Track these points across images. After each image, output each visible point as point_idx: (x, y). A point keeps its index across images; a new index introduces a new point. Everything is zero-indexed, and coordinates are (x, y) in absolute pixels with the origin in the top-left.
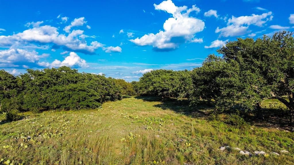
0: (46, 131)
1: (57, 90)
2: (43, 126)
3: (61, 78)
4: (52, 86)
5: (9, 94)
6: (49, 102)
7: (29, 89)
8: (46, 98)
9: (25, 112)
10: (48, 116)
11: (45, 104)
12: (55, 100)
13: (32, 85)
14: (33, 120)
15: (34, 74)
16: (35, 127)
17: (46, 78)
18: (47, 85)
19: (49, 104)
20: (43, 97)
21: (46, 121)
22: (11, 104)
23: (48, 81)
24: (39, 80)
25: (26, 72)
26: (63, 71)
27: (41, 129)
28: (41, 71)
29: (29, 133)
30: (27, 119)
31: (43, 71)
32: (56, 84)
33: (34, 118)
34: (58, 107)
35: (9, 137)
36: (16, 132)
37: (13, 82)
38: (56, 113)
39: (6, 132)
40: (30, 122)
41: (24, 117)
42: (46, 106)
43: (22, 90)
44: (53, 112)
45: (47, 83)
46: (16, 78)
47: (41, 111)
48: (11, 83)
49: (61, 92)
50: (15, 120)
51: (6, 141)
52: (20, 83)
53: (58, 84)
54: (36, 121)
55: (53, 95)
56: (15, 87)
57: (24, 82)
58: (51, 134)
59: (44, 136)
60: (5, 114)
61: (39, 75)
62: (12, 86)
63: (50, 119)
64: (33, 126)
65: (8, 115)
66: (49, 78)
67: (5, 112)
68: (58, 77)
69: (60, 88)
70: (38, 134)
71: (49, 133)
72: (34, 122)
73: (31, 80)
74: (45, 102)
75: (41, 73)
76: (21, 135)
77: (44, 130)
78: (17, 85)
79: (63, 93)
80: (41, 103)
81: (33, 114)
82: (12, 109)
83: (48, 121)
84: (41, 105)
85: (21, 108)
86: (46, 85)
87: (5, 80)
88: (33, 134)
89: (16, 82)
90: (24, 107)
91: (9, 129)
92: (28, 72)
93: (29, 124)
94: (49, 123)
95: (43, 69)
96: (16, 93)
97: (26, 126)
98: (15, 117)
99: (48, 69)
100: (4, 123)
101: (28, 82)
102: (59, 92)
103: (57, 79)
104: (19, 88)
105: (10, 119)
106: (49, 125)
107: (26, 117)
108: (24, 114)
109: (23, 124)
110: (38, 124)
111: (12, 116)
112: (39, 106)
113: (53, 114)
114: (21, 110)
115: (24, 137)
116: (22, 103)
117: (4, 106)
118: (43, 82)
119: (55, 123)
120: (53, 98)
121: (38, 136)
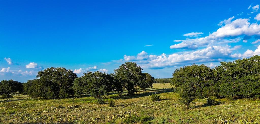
0: (241, 118)
1: (249, 80)
2: (238, 113)
3: (253, 67)
4: (244, 76)
5: (208, 83)
6: (243, 91)
7: (223, 79)
8: (239, 87)
9: (222, 98)
10: (242, 104)
11: (239, 93)
12: (249, 89)
13: (226, 75)
14: (229, 106)
15: (227, 66)
16: (230, 113)
17: (238, 68)
18: (240, 75)
19: (242, 92)
20: (236, 86)
21: (240, 109)
22: (210, 92)
23: (240, 71)
24: (231, 71)
25: (220, 65)
26: (255, 61)
27: (236, 115)
28: (232, 62)
29: (225, 117)
30: (223, 105)
31: (235, 63)
32: (248, 73)
33: (230, 105)
34: (252, 96)
35: (210, 117)
36: (215, 115)
37: (210, 74)
38: (250, 101)
39: (207, 114)
40: (226, 108)
41: (221, 102)
42: (240, 95)
43: (218, 80)
44: (246, 100)
45: (239, 73)
46: (212, 71)
47: (236, 99)
48: (209, 74)
49: (254, 81)
50: (214, 105)
51: (208, 121)
52: (215, 74)
53: (250, 73)
54: (231, 107)
55: (246, 84)
56: (212, 78)
57: (219, 74)
58: (246, 121)
59: (239, 122)
60: (206, 99)
61: (231, 67)
62: (210, 76)
63: (244, 107)
64: (229, 111)
65: (208, 99)
66: (241, 68)
67: (206, 97)
68: (250, 67)
69: (253, 78)
70: (233, 119)
71: (244, 120)
72: (229, 108)
73: (224, 71)
74: (238, 91)
75: (233, 65)
76: (219, 117)
77: (239, 117)
78: (214, 76)
79: (256, 82)
80: (235, 91)
81: (228, 101)
82: (211, 95)
83: (242, 109)
84: (235, 93)
85: (218, 95)
86: (238, 75)
87: (205, 72)
88: (229, 119)
89: (213, 74)
90: (220, 94)
91: (209, 111)
92: (222, 65)
93: (226, 109)
94: (244, 111)
95: (235, 60)
96: (213, 83)
97: (222, 110)
98: (214, 102)
99: (239, 60)
100: (206, 106)
101: (222, 73)
102: (252, 81)
103: (249, 68)
104: (215, 78)
105: (210, 103)
106: (243, 113)
107: (223, 103)
108: (221, 100)
109: (220, 109)
110: (233, 110)
111: (212, 101)
112: (233, 94)
113: (247, 102)
114: (218, 97)
115: (222, 120)
116: (219, 91)
117: (205, 93)
118: (236, 72)
119: (249, 112)
120: (246, 87)
121: (234, 121)
